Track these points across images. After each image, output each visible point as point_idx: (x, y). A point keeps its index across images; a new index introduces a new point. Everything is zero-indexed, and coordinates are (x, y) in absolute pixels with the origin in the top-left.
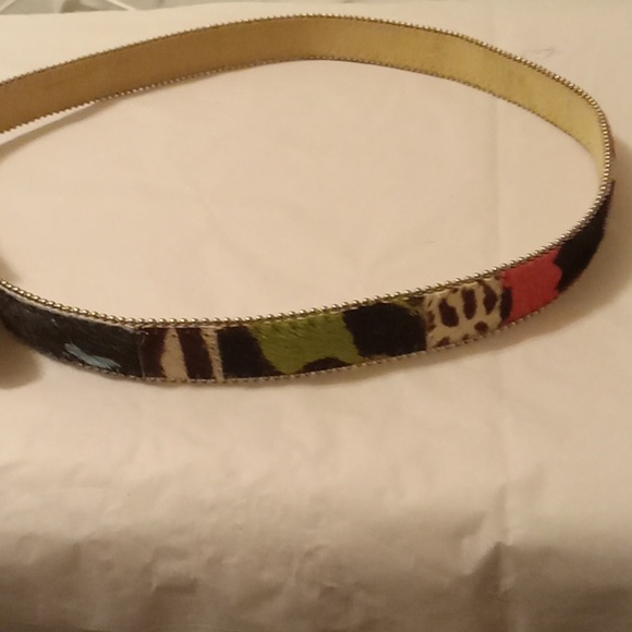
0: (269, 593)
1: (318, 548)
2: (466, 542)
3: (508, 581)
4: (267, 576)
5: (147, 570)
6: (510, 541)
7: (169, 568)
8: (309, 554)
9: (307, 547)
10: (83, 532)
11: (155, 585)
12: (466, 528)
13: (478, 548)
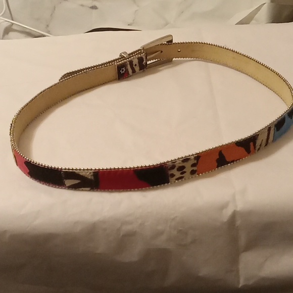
0: (161, 233)
1: (176, 217)
2: (224, 211)
3: (238, 223)
4: (160, 228)
5: (119, 230)
6: (238, 209)
7: (127, 228)
8: (173, 219)
9: (172, 217)
10: (96, 218)
11: (121, 235)
12: (224, 206)
13: (228, 212)
